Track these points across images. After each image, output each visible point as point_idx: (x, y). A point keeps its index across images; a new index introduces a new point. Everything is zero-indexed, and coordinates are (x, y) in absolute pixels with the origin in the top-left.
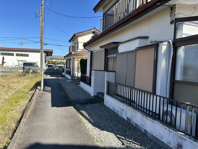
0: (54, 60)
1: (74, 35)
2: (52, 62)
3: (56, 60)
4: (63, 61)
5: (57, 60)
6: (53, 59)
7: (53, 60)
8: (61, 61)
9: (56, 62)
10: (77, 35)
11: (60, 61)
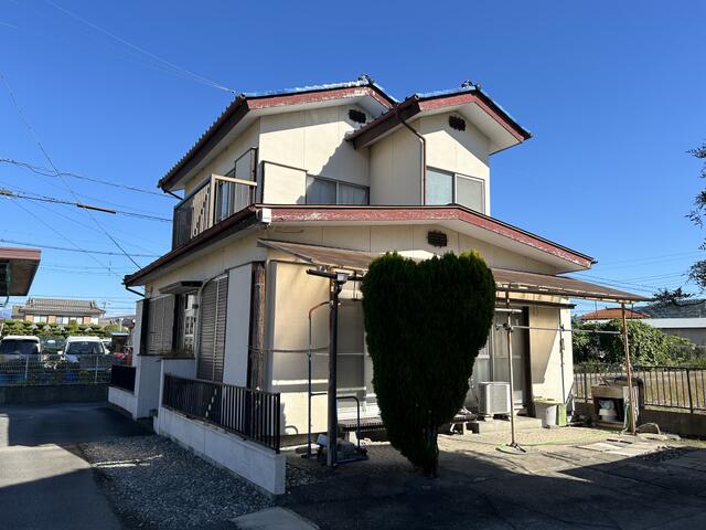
0: (37, 320)
1: (239, 108)
2: (26, 325)
3: (44, 319)
4: (79, 321)
5: (52, 320)
6: (33, 314)
7: (29, 318)
8: (71, 322)
9: (47, 328)
10: (257, 109)
11: (66, 321)
